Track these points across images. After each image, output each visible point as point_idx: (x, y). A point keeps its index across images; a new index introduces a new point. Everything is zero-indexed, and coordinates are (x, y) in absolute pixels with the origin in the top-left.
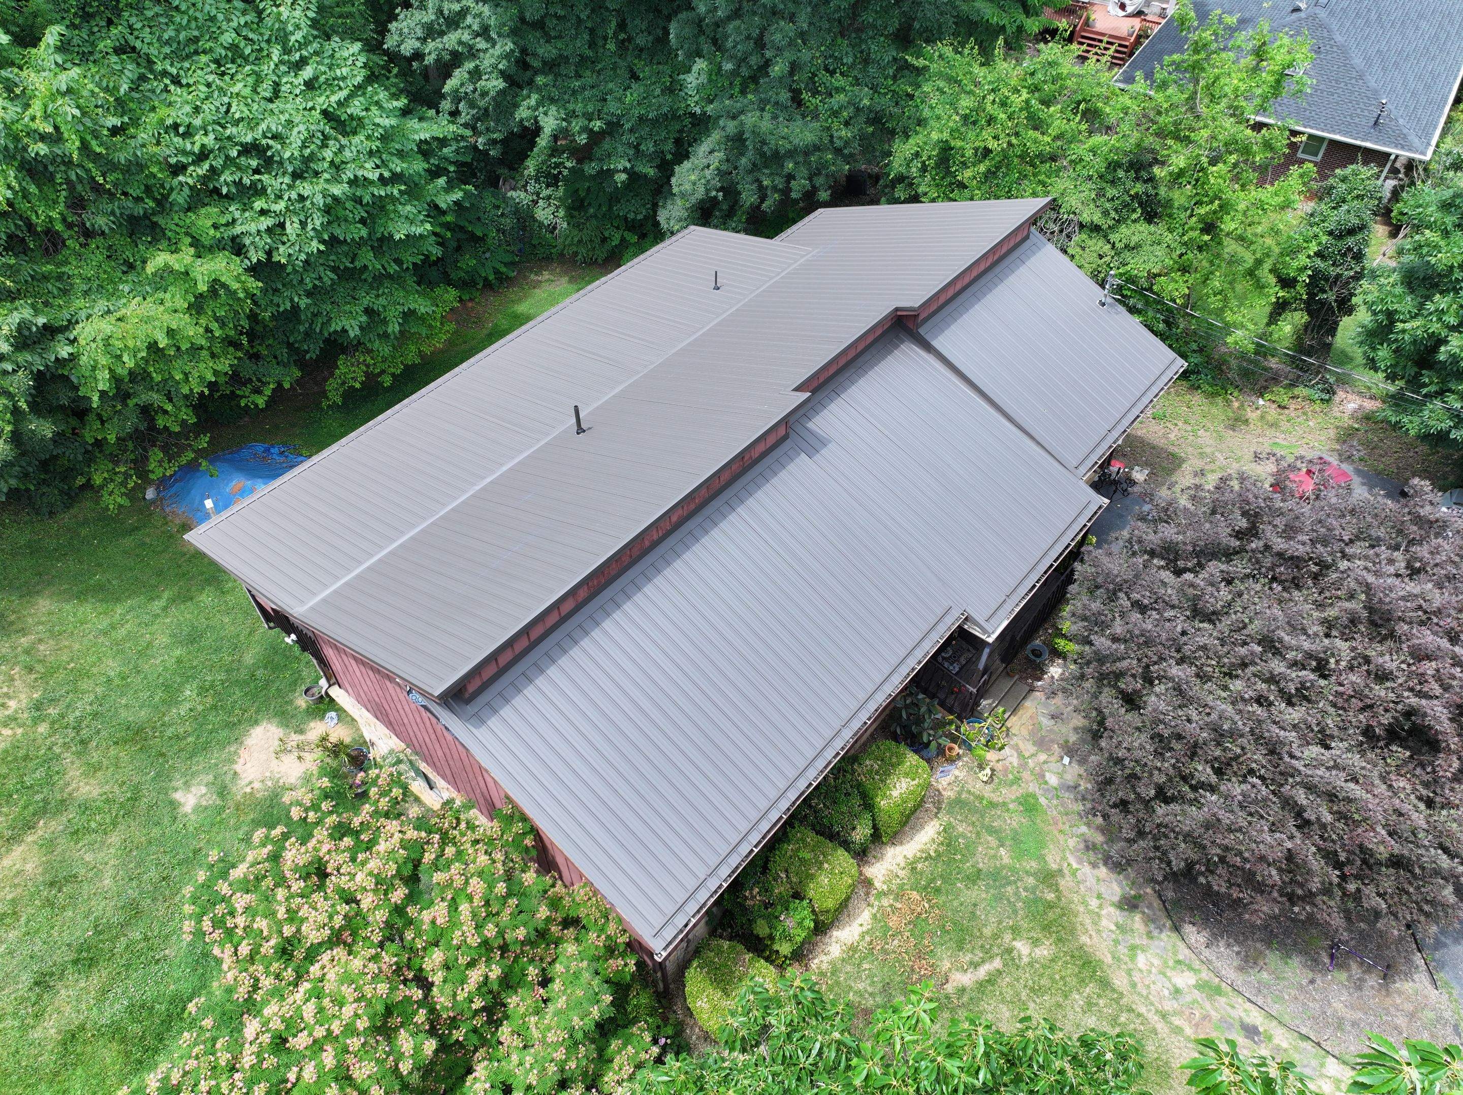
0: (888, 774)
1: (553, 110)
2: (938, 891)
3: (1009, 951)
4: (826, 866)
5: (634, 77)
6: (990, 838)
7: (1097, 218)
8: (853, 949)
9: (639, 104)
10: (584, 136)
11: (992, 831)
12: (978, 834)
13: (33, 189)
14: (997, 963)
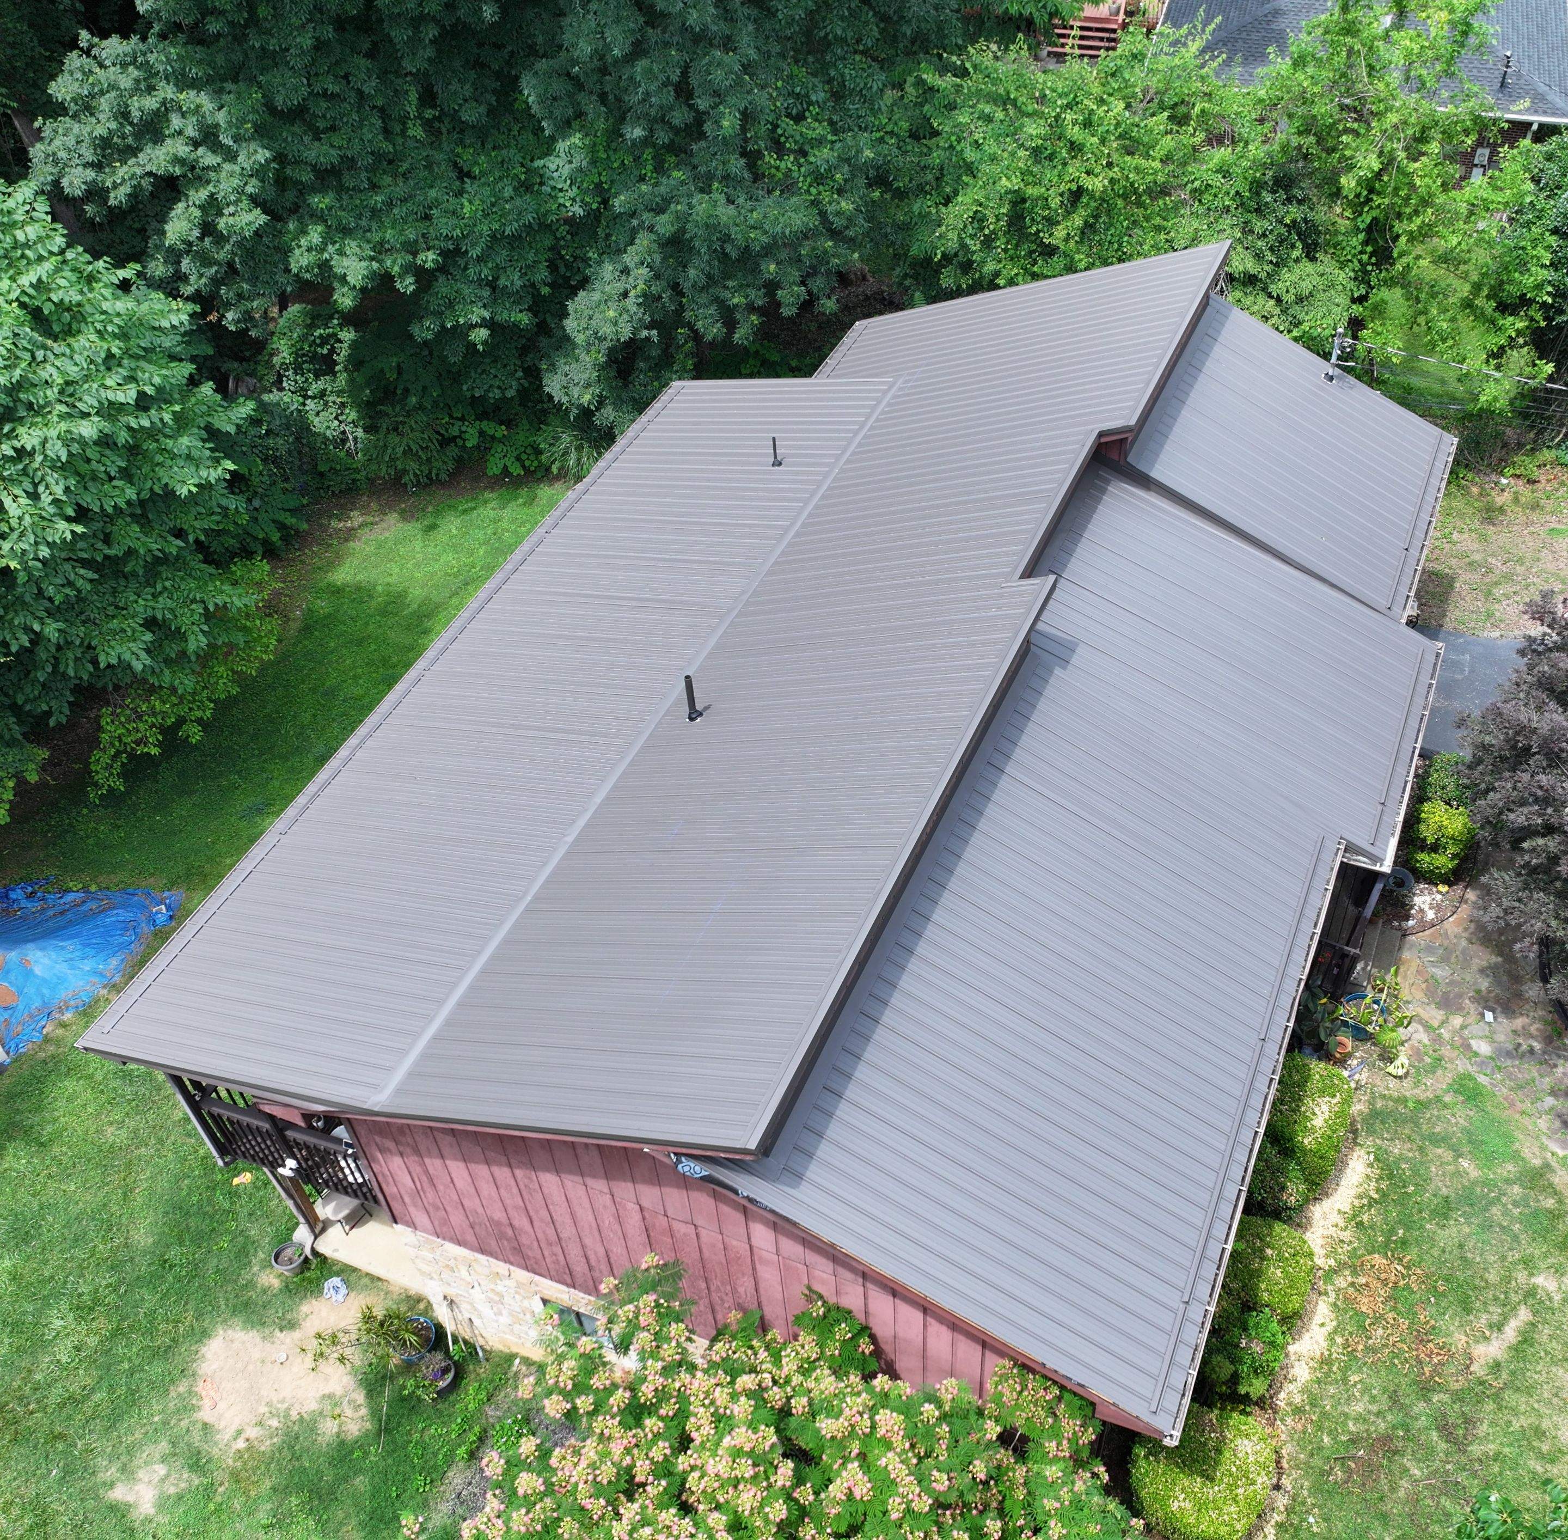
1: (352, 246)
2: (1404, 1243)
3: (1531, 1293)
4: (1269, 1252)
5: (463, 174)
6: (1440, 1151)
7: (1251, 266)
8: (1325, 1361)
9: (486, 215)
10: (410, 280)
12: (1421, 1149)
14: (1524, 1314)
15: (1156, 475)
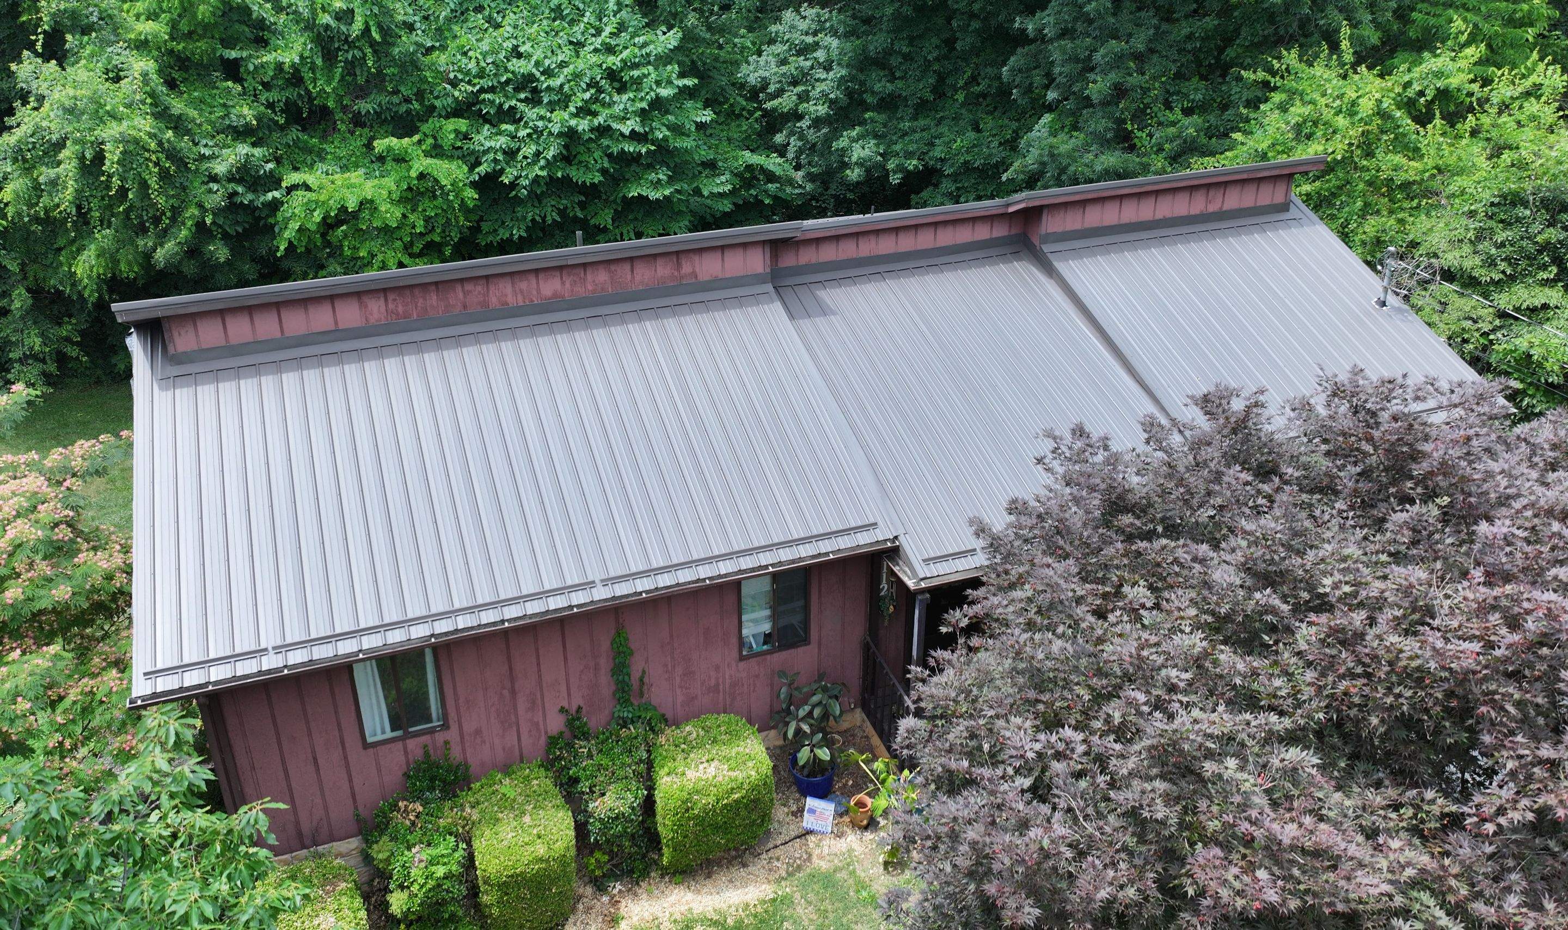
0: (700, 746)
1: (872, 144)
4: (527, 819)
5: (976, 129)
7: (1471, 264)
9: (968, 152)
10: (899, 175)
13: (319, 62)
15: (1060, 266)
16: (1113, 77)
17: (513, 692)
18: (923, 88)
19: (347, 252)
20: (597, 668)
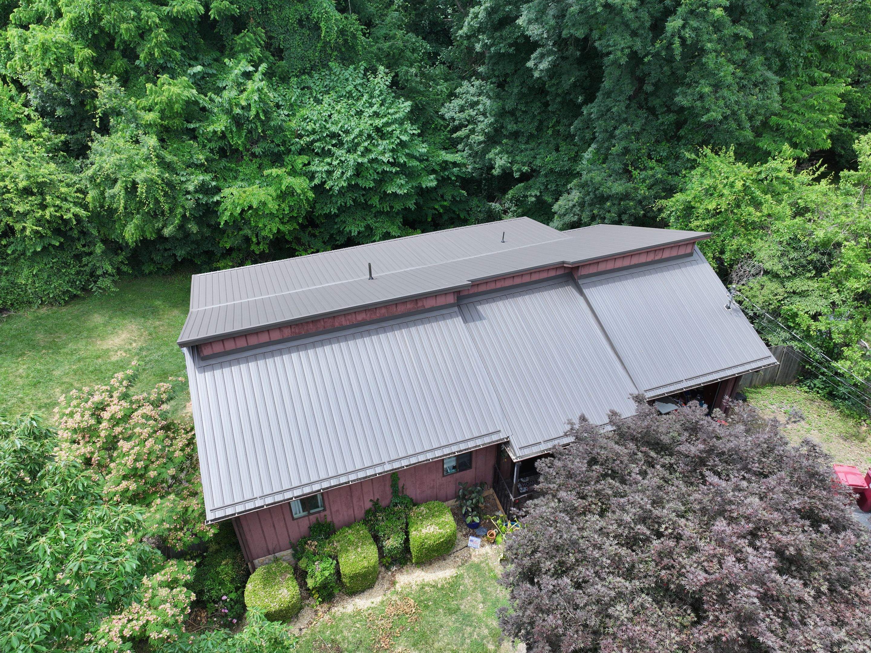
0: (427, 518)
1: (505, 157)
2: (427, 607)
4: (359, 550)
6: (479, 595)
7: (778, 268)
8: (359, 612)
9: (553, 163)
10: (518, 174)
11: (483, 591)
12: (475, 589)
13: (234, 129)
15: (586, 291)
16: (623, 143)
17: (351, 496)
18: (532, 128)
19: (253, 224)
20: (385, 485)
